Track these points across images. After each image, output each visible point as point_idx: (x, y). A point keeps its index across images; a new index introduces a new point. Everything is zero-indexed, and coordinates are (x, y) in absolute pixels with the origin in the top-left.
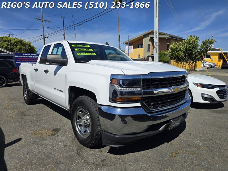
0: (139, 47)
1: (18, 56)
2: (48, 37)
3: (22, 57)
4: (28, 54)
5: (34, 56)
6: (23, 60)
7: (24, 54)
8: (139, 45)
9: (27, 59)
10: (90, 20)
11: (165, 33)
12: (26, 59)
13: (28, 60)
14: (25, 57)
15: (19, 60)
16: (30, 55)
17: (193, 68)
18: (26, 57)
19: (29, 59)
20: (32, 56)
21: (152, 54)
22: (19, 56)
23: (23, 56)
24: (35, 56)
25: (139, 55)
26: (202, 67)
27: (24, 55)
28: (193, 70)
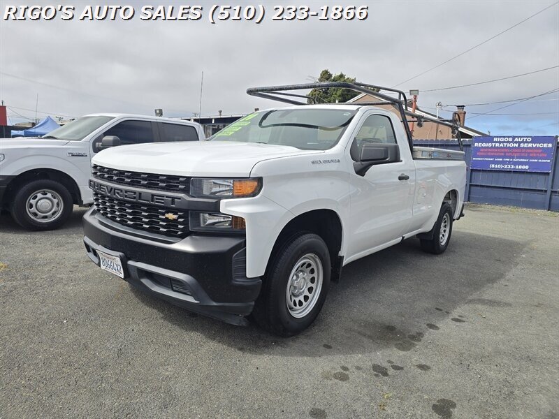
1: (480, 145)
3: (490, 145)
4: (506, 139)
6: (492, 154)
9: (503, 150)
12: (499, 150)
13: (505, 153)
14: (497, 145)
15: (482, 154)
16: (511, 142)
18: (502, 145)
19: (506, 150)
20: (516, 143)
22: (484, 145)
23: (494, 144)
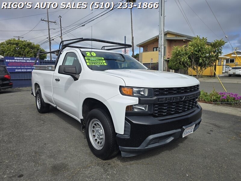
0: (154, 50)
1: (9, 61)
2: (53, 40)
3: (13, 61)
4: (20, 58)
5: (27, 60)
6: (15, 65)
7: (15, 58)
8: (154, 48)
9: (20, 63)
10: (93, 20)
11: (183, 35)
12: (18, 63)
14: (17, 61)
16: (23, 60)
17: (213, 75)
18: (19, 61)
19: (21, 63)
20: (25, 60)
21: (168, 58)
24: (29, 60)
25: (152, 59)
26: (224, 73)
27: (16, 60)
28: (212, 76)
